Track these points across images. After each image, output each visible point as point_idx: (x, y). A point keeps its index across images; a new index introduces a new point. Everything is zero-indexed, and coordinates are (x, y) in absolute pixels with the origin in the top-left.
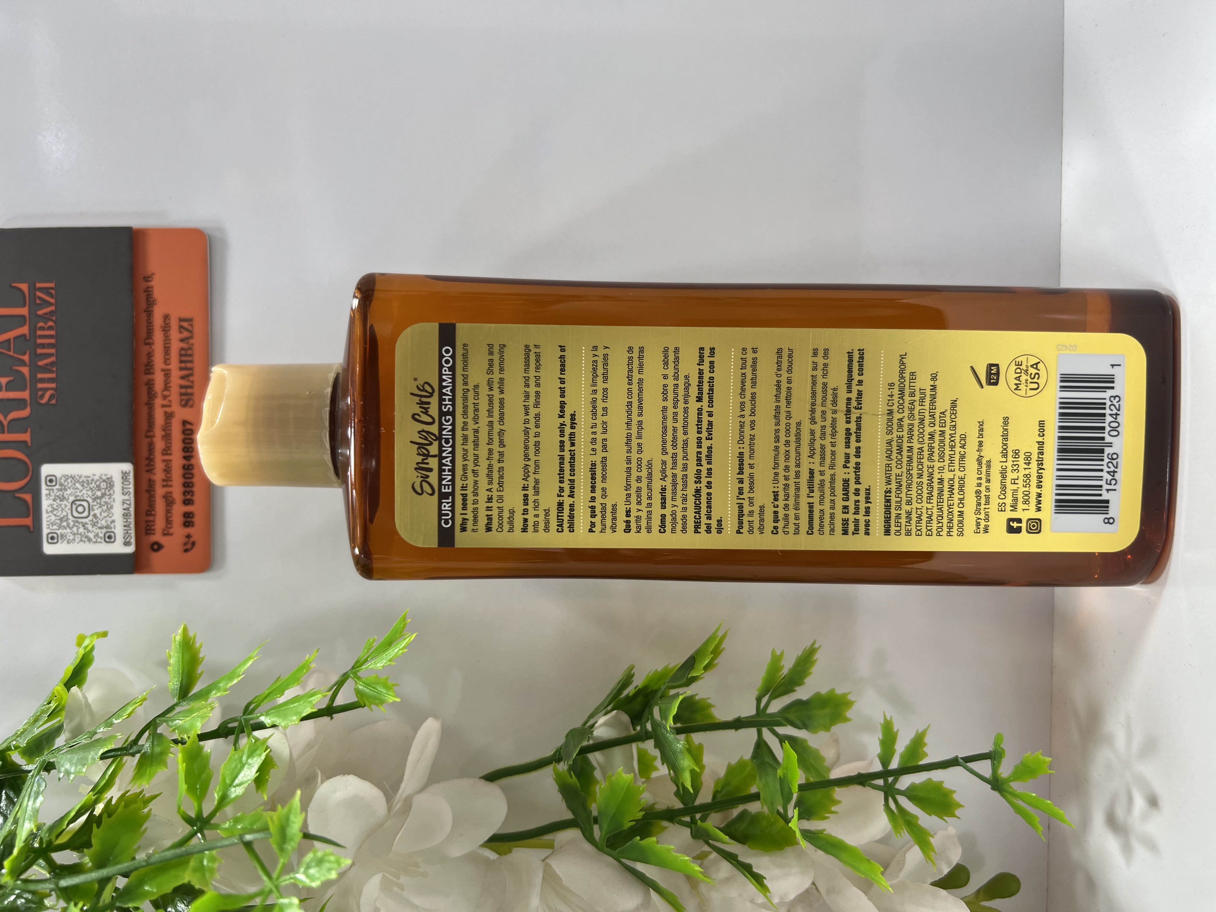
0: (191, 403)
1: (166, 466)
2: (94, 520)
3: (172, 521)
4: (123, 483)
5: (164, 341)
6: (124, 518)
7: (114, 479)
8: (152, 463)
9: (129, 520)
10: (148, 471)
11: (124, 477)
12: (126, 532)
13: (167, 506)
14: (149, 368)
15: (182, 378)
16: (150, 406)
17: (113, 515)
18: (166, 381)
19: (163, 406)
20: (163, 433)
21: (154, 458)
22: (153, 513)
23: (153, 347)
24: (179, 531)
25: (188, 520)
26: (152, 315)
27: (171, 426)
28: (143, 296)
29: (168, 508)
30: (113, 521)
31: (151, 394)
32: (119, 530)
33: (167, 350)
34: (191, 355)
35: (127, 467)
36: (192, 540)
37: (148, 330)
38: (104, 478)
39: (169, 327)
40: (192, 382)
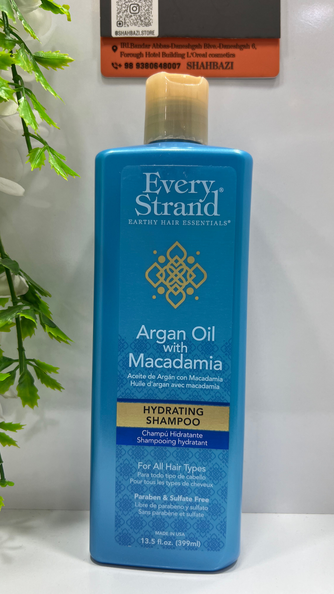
0: (189, 67)
1: (157, 54)
2: (129, 16)
3: (128, 57)
4: (148, 31)
5: (222, 54)
6: (129, 32)
7: (150, 26)
8: (158, 46)
9: (129, 34)
10: (154, 44)
11: (151, 32)
12: (123, 32)
13: (136, 54)
14: (208, 46)
15: (202, 63)
16: (188, 46)
17: (131, 26)
18: (200, 55)
19: (188, 53)
20: (174, 53)
21: (161, 48)
22: (132, 47)
23: (218, 48)
24: (123, 60)
25: (129, 65)
26: (235, 48)
27: (177, 57)
28: (245, 43)
29: (135, 55)
30: (128, 26)
31: (194, 47)
32: (123, 29)
33: (217, 56)
34: (214, 68)
35: (156, 34)
36: (118, 67)
37: (227, 46)
38: (151, 21)
39: (229, 57)
40: (200, 69)
